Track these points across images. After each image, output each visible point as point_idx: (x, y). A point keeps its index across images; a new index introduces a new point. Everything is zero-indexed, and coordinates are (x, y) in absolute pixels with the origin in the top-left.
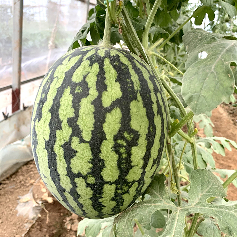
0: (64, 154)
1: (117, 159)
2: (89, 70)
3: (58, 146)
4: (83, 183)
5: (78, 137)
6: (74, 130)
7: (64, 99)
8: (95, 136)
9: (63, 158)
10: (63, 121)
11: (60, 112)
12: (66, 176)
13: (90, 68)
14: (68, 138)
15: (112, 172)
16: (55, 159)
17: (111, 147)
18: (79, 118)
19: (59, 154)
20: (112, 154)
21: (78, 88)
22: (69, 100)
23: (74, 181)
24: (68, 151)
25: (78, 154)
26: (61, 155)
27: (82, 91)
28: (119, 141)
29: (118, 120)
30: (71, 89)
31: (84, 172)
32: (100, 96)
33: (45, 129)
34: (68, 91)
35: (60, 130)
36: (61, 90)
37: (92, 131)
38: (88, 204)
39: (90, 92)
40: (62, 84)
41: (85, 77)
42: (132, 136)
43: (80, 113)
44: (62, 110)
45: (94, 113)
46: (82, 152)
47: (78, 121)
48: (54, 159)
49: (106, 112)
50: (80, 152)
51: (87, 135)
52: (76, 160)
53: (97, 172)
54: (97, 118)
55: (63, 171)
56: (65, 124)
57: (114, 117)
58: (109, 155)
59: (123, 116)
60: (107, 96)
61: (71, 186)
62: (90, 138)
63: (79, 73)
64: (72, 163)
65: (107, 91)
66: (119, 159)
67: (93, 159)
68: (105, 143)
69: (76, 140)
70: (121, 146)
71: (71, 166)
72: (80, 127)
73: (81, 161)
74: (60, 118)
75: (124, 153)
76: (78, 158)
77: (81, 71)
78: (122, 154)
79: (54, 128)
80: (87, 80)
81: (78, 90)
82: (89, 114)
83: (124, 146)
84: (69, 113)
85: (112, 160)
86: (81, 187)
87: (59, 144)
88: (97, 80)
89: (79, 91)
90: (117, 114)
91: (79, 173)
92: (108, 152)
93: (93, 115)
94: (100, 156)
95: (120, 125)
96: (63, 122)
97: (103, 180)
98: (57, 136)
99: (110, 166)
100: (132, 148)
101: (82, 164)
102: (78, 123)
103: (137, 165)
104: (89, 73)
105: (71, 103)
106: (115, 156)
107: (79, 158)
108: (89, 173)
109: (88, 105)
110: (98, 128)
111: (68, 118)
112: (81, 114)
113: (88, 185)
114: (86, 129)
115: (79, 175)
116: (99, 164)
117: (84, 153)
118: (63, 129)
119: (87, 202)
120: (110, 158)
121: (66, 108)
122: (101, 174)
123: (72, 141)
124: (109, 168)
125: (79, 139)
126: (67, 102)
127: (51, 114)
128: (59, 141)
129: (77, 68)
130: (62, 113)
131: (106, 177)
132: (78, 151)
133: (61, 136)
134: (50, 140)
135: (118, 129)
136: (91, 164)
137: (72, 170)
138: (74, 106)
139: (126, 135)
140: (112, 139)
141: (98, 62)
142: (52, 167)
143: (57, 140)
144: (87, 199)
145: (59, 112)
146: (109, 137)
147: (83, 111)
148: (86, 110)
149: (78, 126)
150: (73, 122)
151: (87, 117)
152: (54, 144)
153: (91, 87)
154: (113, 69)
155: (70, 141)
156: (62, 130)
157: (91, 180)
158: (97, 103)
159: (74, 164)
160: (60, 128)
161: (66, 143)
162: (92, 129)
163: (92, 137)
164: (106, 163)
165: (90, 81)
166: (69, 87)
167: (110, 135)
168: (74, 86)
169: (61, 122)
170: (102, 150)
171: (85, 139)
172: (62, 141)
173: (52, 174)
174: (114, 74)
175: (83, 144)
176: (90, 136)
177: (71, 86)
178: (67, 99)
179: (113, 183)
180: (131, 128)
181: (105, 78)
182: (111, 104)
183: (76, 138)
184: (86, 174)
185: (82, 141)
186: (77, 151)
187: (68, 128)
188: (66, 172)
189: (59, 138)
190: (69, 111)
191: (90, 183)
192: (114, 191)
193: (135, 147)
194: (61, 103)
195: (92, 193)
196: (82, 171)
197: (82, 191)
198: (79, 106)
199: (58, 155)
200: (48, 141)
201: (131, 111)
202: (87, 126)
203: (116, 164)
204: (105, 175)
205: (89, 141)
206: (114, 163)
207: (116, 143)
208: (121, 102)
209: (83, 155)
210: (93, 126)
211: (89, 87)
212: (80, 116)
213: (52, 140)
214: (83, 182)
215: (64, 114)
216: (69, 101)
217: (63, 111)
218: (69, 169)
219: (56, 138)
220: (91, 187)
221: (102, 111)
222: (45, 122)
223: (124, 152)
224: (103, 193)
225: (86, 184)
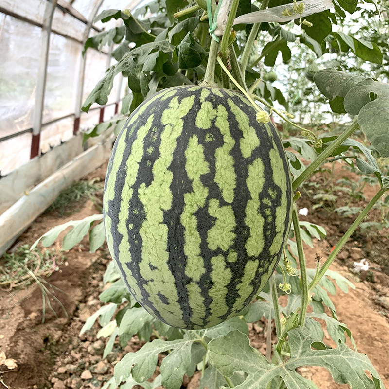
0: (198, 224)
1: (263, 225)
2: (215, 113)
3: (189, 214)
4: (221, 263)
5: (218, 199)
6: (211, 190)
7: (191, 152)
8: (239, 195)
9: (196, 230)
10: (193, 179)
11: (188, 168)
12: (198, 257)
13: (216, 111)
14: (203, 201)
15: (257, 242)
16: (182, 235)
17: (256, 208)
18: (216, 174)
19: (189, 227)
20: (258, 217)
21: (208, 135)
22: (198, 151)
23: (210, 262)
24: (204, 220)
25: (218, 222)
26: (193, 226)
27: (214, 139)
28: (265, 201)
29: (262, 174)
30: (199, 138)
31: (225, 247)
32: (237, 145)
33: (163, 195)
34: (194, 140)
35: (190, 192)
36: (182, 140)
37: (235, 189)
38: (220, 296)
39: (225, 140)
40: (183, 132)
41: (213, 122)
42: (276, 193)
43: (216, 166)
44: (191, 166)
45: (234, 166)
46: (223, 218)
47: (215, 178)
48: (179, 235)
49: (247, 164)
50: (220, 219)
51: (228, 195)
52: (215, 230)
53: (242, 245)
54: (239, 171)
55: (194, 250)
56: (197, 183)
57: (257, 170)
58: (255, 219)
59: (265, 168)
60: (245, 144)
61: (203, 271)
62: (233, 198)
63: (204, 118)
64: (209, 236)
65: (244, 138)
66: (265, 224)
67: (236, 227)
68: (250, 203)
69: (214, 203)
70: (266, 206)
71: (208, 240)
72: (218, 185)
73: (222, 232)
74: (188, 176)
75: (269, 216)
76: (217, 228)
77: (206, 115)
78: (268, 216)
79: (180, 191)
80: (217, 124)
81: (208, 138)
82: (229, 167)
83: (269, 207)
84: (201, 168)
85: (258, 226)
86: (218, 270)
87: (190, 211)
88: (229, 124)
89: (211, 139)
90: (260, 166)
91: (219, 248)
92: (253, 215)
93: (233, 169)
94: (245, 222)
95: (263, 180)
96: (195, 181)
97: (246, 254)
98: (186, 201)
99: (255, 234)
100: (277, 209)
101: (223, 235)
102: (215, 180)
103: (280, 232)
104: (217, 116)
105: (202, 156)
106: (261, 220)
107: (219, 228)
108: (231, 247)
109: (226, 156)
110: (241, 185)
111: (201, 175)
112: (218, 168)
113: (228, 265)
114: (227, 187)
115: (218, 252)
116: (244, 233)
117: (225, 220)
118: (195, 191)
119: (221, 292)
120: (256, 223)
121: (196, 163)
122: (245, 246)
123: (210, 205)
124: (254, 237)
125: (218, 201)
126: (196, 154)
127: (172, 173)
128: (189, 209)
129: (198, 111)
130: (191, 169)
131: (250, 250)
132: (218, 217)
133: (192, 200)
134: (173, 208)
135: (262, 185)
136: (235, 233)
137: (209, 245)
138: (207, 159)
139: (270, 192)
140: (257, 197)
141: (222, 104)
142: (175, 248)
143: (186, 207)
144: (222, 288)
145: (186, 169)
146: (254, 195)
147: (221, 165)
148: (224, 163)
149: (216, 184)
150: (208, 180)
151: (227, 172)
152: (181, 214)
153: (225, 134)
154: (241, 111)
155: (207, 205)
156: (193, 191)
157: (232, 257)
158: (236, 152)
159: (212, 238)
160: (190, 190)
161: (200, 209)
162: (234, 187)
163: (235, 197)
164: (252, 231)
165: (222, 127)
166: (194, 135)
167: (255, 193)
168: (202, 134)
169: (191, 181)
170: (246, 213)
171: (226, 200)
172: (195, 207)
173: (173, 259)
174: (245, 118)
175: (224, 208)
176: (233, 196)
177: (196, 134)
178: (195, 151)
179: (256, 258)
180: (274, 183)
181: (237, 123)
182: (252, 154)
183: (215, 200)
184: (227, 248)
185: (223, 203)
186: (216, 219)
187: (202, 188)
188: (199, 251)
189: (190, 203)
190: (202, 166)
191: (231, 261)
192: (255, 270)
193: (279, 208)
194: (187, 156)
195: (231, 276)
196: (223, 245)
197: (218, 275)
198: (214, 158)
199: (187, 228)
200: (169, 211)
201: (271, 162)
202: (228, 184)
203: (262, 231)
204: (249, 247)
205: (231, 202)
206: (260, 230)
207: (261, 203)
208: (261, 152)
209: (225, 223)
210: (235, 183)
211: (222, 133)
212: (217, 171)
213: (177, 208)
214: (221, 261)
215: (194, 170)
216: (199, 153)
217: (193, 166)
218: (204, 245)
219: (184, 204)
220: (231, 267)
221: (243, 163)
222: (161, 185)
223: (270, 214)
224: (244, 274)
225: (225, 264)
